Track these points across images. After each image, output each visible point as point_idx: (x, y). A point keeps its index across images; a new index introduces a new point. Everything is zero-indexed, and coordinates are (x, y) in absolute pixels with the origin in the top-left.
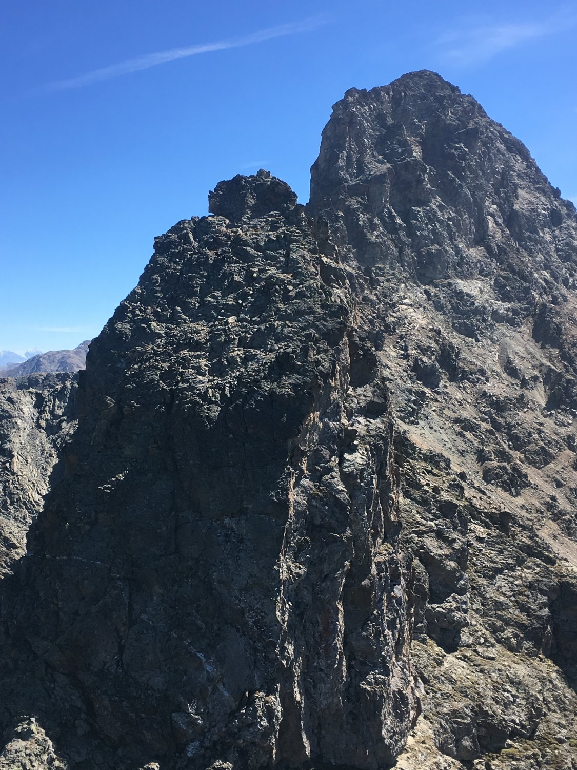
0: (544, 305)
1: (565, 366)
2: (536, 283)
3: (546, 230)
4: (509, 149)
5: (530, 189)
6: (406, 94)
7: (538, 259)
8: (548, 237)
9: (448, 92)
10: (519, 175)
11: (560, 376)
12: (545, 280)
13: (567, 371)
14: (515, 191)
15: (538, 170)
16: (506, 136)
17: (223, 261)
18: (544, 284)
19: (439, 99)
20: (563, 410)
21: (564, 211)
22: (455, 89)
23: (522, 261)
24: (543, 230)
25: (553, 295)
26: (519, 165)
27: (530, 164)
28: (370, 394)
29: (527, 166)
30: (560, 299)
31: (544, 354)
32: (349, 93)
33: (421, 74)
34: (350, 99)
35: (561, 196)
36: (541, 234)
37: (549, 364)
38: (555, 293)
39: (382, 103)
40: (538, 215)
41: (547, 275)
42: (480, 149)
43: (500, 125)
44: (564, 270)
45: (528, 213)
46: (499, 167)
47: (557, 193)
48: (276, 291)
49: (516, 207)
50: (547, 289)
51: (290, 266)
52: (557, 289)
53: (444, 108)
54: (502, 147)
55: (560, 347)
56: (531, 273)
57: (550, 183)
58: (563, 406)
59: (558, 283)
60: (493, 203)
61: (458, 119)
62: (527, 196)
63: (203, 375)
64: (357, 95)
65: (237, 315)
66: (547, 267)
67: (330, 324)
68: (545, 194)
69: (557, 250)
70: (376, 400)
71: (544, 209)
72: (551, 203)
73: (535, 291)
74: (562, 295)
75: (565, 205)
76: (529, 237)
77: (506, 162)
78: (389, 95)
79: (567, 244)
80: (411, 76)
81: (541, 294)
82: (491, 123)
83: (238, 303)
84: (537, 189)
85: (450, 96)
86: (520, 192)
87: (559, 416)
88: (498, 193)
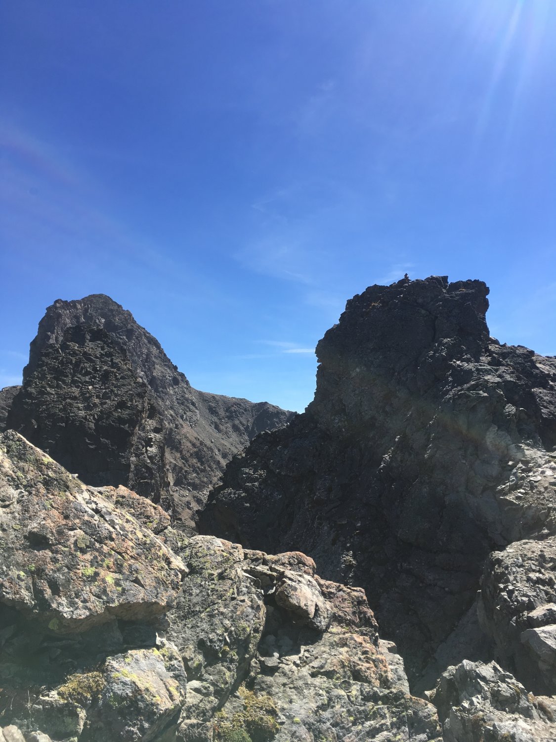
0: (171, 429)
1: (184, 463)
2: (167, 416)
3: (171, 388)
4: (149, 342)
5: (161, 365)
6: (91, 306)
7: (167, 403)
8: (171, 392)
9: (116, 308)
10: (155, 357)
11: (181, 468)
12: (171, 415)
13: (185, 466)
14: (154, 365)
15: (165, 355)
16: (148, 335)
17: (80, 362)
18: (171, 418)
19: (112, 311)
20: (183, 488)
21: (180, 378)
22: (119, 306)
23: (158, 404)
24: (169, 388)
25: (176, 424)
26: (154, 350)
27: (161, 351)
28: (155, 424)
29: (159, 352)
30: (179, 426)
31: (172, 457)
32: (56, 302)
33: (100, 296)
34: (58, 305)
35: (179, 370)
36: (168, 390)
37: (175, 462)
38: (177, 423)
39: (77, 309)
40: (167, 379)
41: (172, 412)
42: (134, 340)
43: (144, 329)
44: (181, 411)
45: (161, 378)
46: (145, 351)
47: (176, 368)
48: (111, 376)
49: (154, 374)
50: (173, 420)
51: (114, 365)
52: (178, 421)
53: (114, 316)
54: (146, 341)
55: (181, 452)
56: (164, 411)
57: (172, 363)
58: (183, 486)
59: (178, 417)
60: (142, 371)
61: (122, 323)
62: (160, 368)
63: (81, 410)
64: (62, 303)
65: (92, 385)
66: (172, 408)
67: (139, 390)
68: (169, 368)
69: (177, 399)
70: (158, 427)
71: (169, 376)
72: (173, 373)
73: (166, 421)
74: (180, 424)
75: (180, 375)
76: (162, 391)
77: (148, 349)
78: (81, 305)
79: (182, 396)
80: (94, 296)
81: (169, 423)
82: (139, 327)
83: (92, 381)
84: (165, 365)
85: (117, 310)
86: (156, 366)
87: (181, 492)
88: (144, 366)
